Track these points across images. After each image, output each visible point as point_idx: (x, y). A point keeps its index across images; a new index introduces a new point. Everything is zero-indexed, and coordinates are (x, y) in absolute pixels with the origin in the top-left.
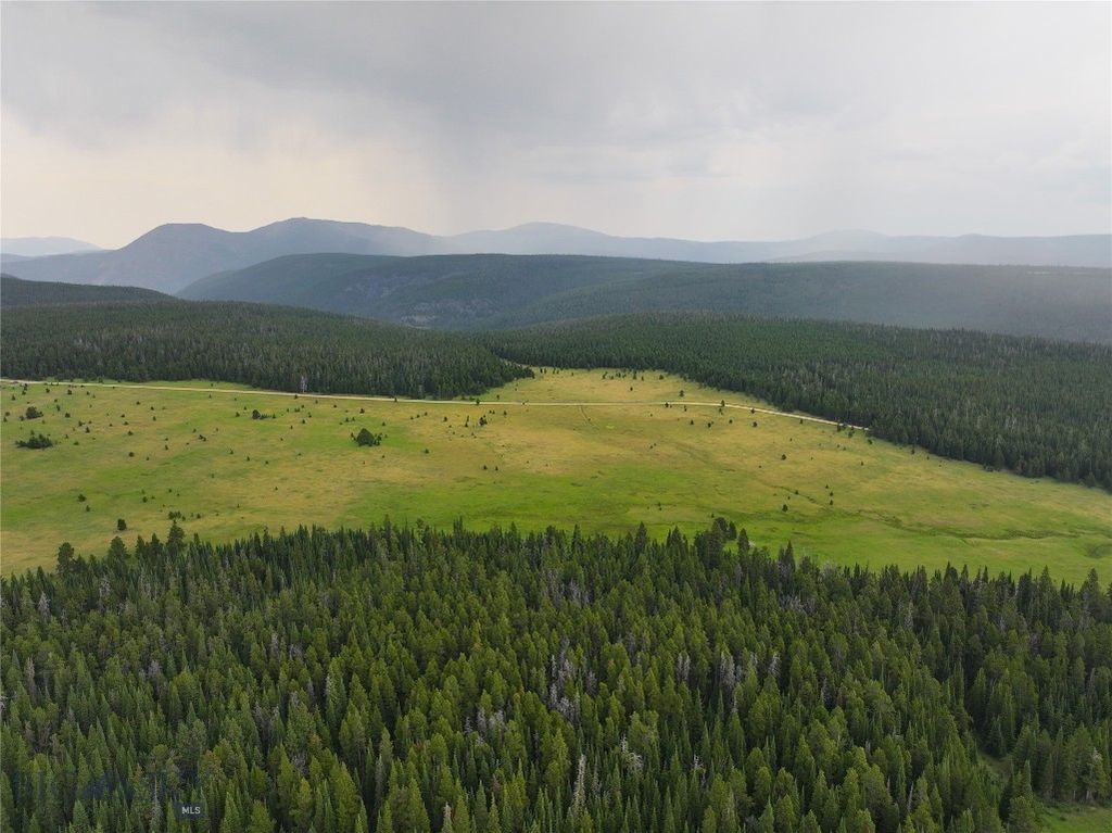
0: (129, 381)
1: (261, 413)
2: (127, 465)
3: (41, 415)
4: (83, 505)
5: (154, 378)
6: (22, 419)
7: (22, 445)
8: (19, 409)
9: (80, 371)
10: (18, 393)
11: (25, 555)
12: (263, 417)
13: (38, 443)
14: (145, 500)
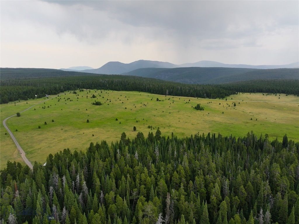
0: (116, 90)
1: (159, 99)
2: (126, 111)
3: (96, 97)
4: (118, 122)
5: (122, 90)
6: (91, 98)
7: (94, 104)
8: (90, 95)
9: (103, 87)
10: (88, 92)
11: (106, 137)
12: (160, 101)
13: (98, 104)
14: (137, 122)
